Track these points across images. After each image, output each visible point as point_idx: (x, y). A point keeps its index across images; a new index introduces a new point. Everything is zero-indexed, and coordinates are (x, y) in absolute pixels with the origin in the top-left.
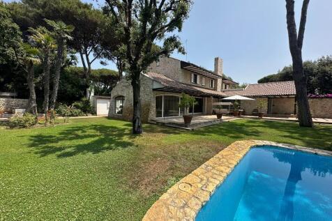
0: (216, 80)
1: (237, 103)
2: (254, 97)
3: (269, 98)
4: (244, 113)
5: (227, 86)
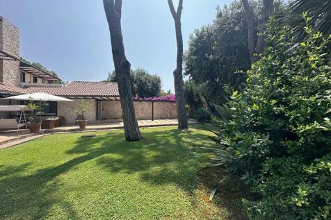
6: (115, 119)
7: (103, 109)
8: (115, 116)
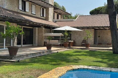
0: (47, 9)
1: (67, 34)
2: (82, 28)
3: (95, 29)
4: (74, 44)
5: (60, 16)
6: (108, 44)
7: (99, 37)
8: (108, 42)
